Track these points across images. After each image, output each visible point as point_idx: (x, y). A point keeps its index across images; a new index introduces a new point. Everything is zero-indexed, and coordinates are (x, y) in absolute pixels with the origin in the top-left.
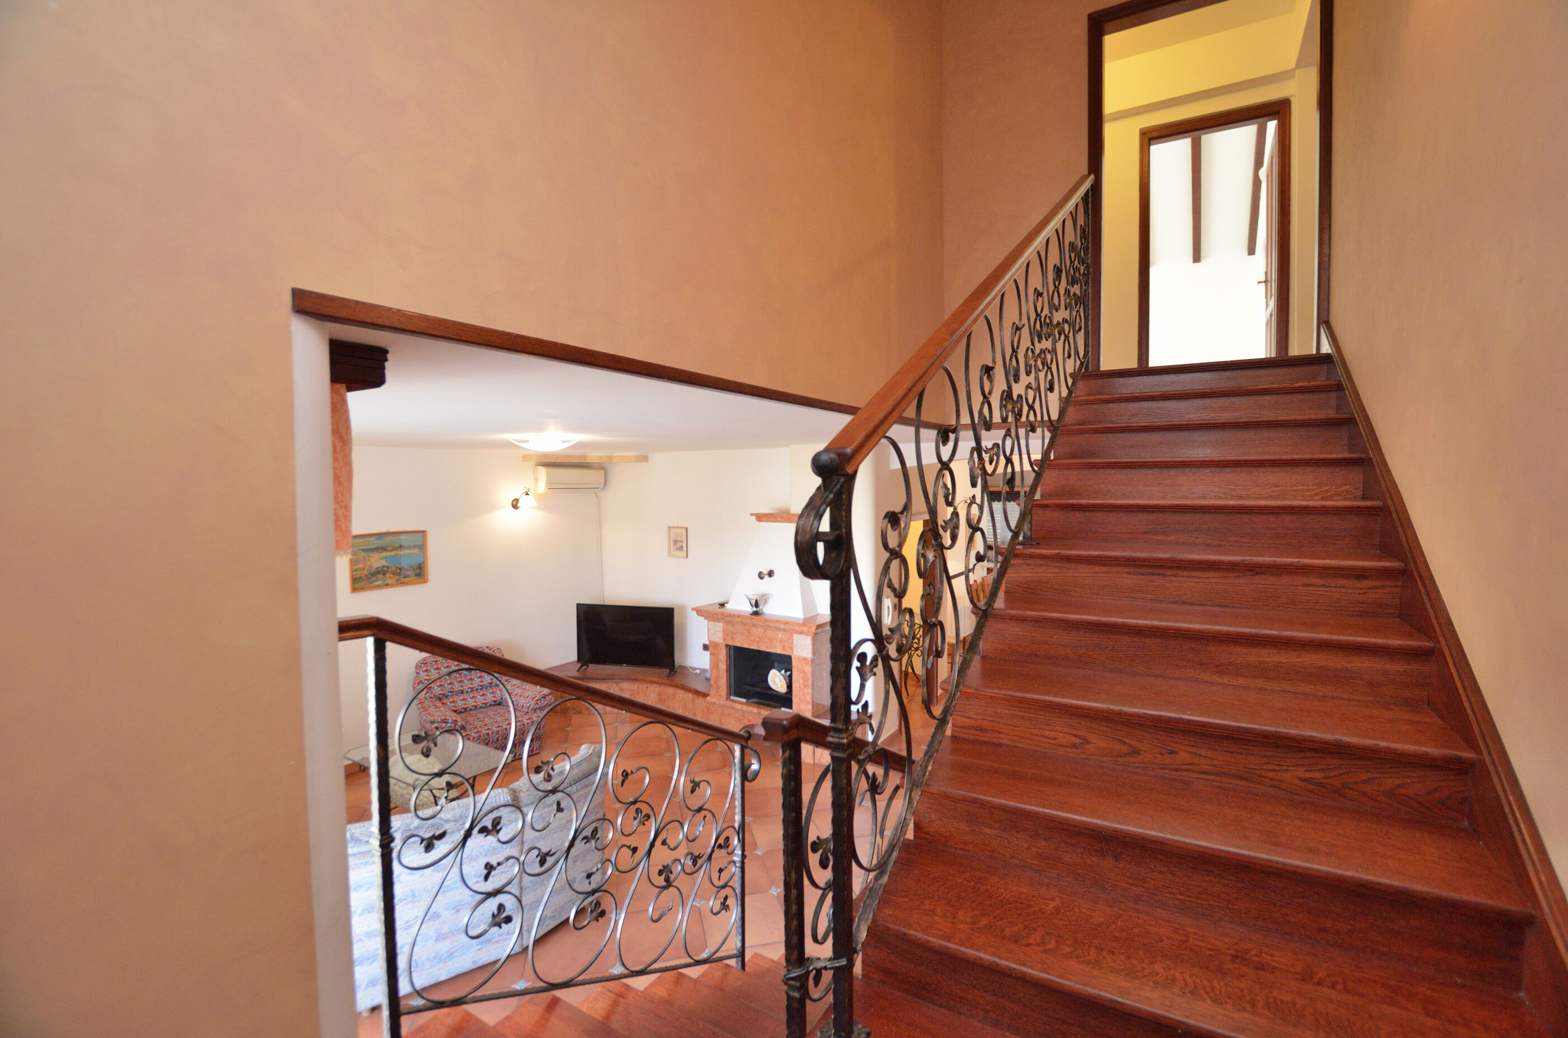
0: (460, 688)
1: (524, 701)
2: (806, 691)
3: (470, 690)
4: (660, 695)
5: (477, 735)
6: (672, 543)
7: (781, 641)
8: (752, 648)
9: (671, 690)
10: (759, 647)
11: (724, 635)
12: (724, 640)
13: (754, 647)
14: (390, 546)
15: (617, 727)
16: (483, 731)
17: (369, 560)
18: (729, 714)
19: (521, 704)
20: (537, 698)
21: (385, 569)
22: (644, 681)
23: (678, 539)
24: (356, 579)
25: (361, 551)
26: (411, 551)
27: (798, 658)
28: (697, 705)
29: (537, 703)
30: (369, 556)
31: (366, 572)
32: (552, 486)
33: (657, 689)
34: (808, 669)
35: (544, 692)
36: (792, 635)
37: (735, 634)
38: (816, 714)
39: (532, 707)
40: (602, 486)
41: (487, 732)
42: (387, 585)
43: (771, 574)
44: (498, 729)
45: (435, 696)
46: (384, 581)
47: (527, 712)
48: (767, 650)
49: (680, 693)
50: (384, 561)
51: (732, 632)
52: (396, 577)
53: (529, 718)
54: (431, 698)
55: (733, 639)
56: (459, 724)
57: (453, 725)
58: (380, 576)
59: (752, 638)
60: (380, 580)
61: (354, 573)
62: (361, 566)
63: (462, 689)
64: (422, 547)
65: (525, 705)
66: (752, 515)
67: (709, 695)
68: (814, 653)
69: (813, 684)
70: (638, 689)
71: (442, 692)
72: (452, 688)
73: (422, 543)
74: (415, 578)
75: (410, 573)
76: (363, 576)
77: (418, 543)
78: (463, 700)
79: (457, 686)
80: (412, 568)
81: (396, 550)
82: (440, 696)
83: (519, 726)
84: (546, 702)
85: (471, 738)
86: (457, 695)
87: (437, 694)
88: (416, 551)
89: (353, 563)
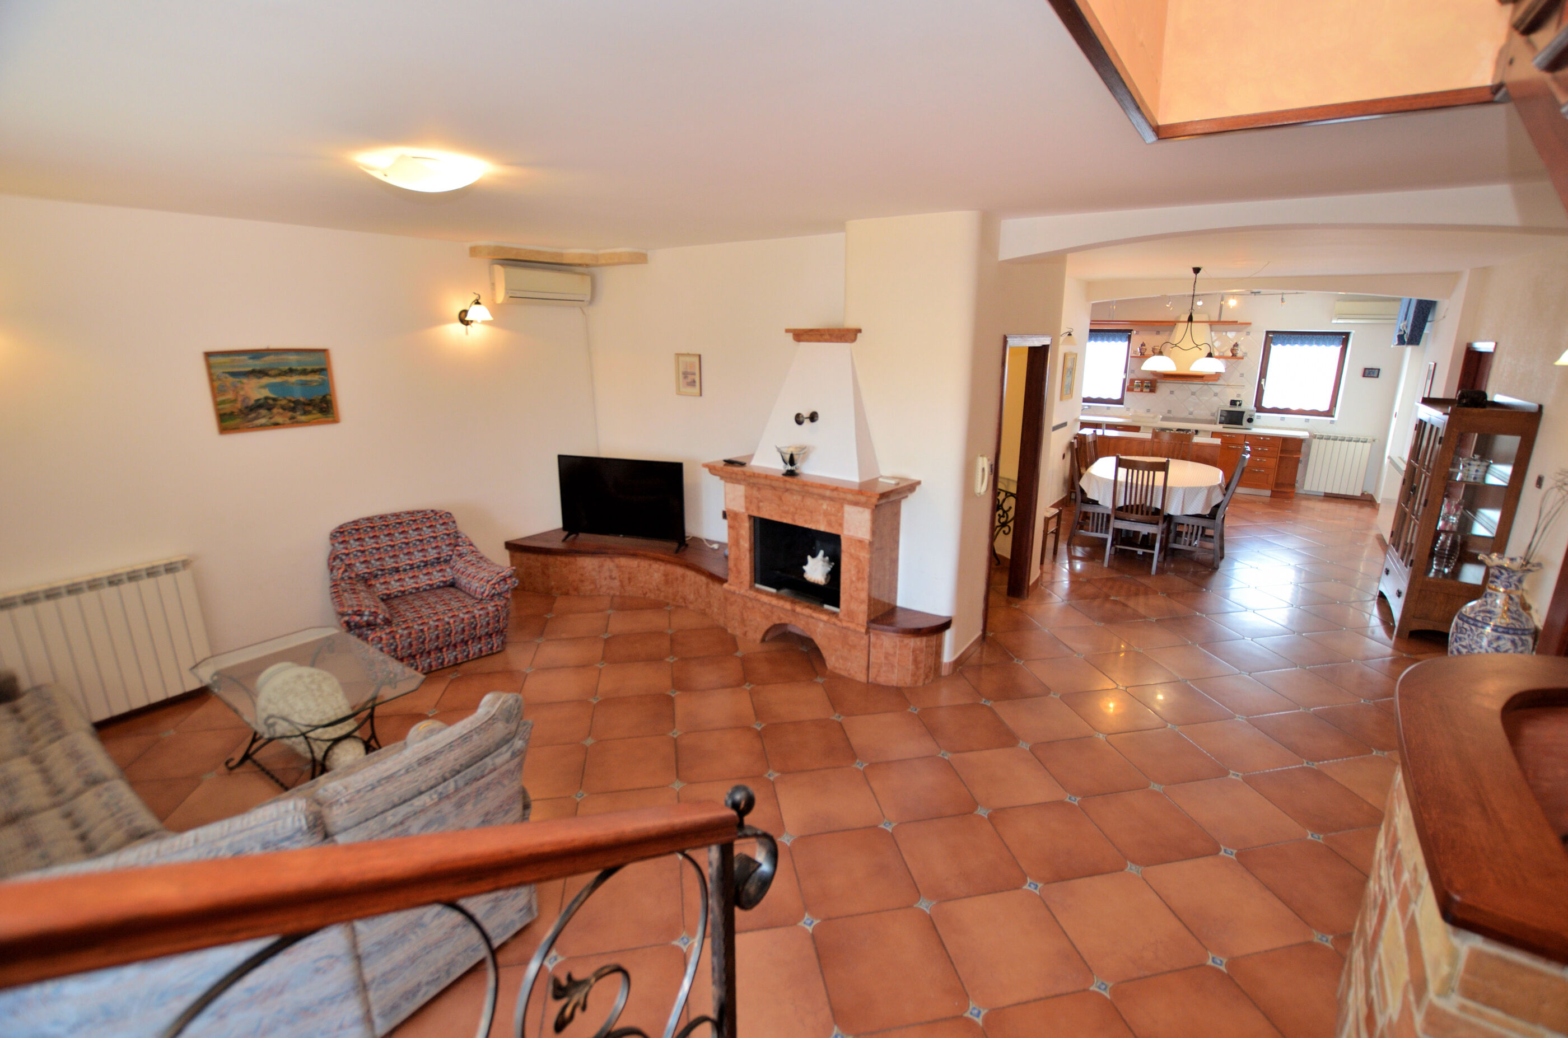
0: (394, 565)
1: (477, 585)
2: (860, 585)
3: (408, 567)
4: (666, 575)
5: (406, 632)
6: (681, 376)
7: (826, 514)
8: (785, 521)
9: (679, 571)
10: (794, 520)
11: (746, 502)
12: (747, 509)
13: (787, 520)
14: (273, 369)
15: (610, 615)
16: (416, 627)
17: (242, 389)
18: (753, 607)
19: (473, 588)
20: (493, 582)
21: (271, 402)
22: (645, 557)
23: (689, 370)
24: (225, 414)
25: (227, 375)
26: (309, 378)
27: (850, 539)
28: (712, 592)
29: (494, 588)
30: (241, 382)
31: (239, 405)
32: (515, 297)
34: (864, 555)
35: (503, 574)
36: (842, 507)
37: (761, 501)
38: (872, 617)
39: (487, 593)
40: (588, 298)
41: (421, 627)
42: (277, 425)
43: (813, 417)
44: (437, 623)
45: (357, 575)
46: (270, 418)
47: (482, 600)
48: (806, 526)
49: (691, 574)
51: (757, 498)
52: (290, 414)
53: (482, 609)
54: (350, 578)
55: (759, 508)
56: (381, 616)
57: (372, 618)
58: (263, 412)
59: (786, 508)
60: (264, 417)
61: (220, 407)
62: (230, 396)
63: (397, 565)
64: (323, 370)
65: (478, 590)
66: (787, 331)
67: (726, 581)
68: (873, 533)
69: (870, 576)
70: (639, 566)
71: (368, 571)
72: (382, 565)
73: (323, 367)
74: (319, 415)
75: (310, 408)
76: (236, 410)
77: (317, 367)
78: (400, 580)
79: (389, 563)
80: (311, 400)
81: (284, 375)
82: (366, 575)
83: (468, 619)
84: (507, 587)
85: (398, 636)
86: (391, 574)
87: (360, 573)
88: (316, 377)
89: (216, 391)
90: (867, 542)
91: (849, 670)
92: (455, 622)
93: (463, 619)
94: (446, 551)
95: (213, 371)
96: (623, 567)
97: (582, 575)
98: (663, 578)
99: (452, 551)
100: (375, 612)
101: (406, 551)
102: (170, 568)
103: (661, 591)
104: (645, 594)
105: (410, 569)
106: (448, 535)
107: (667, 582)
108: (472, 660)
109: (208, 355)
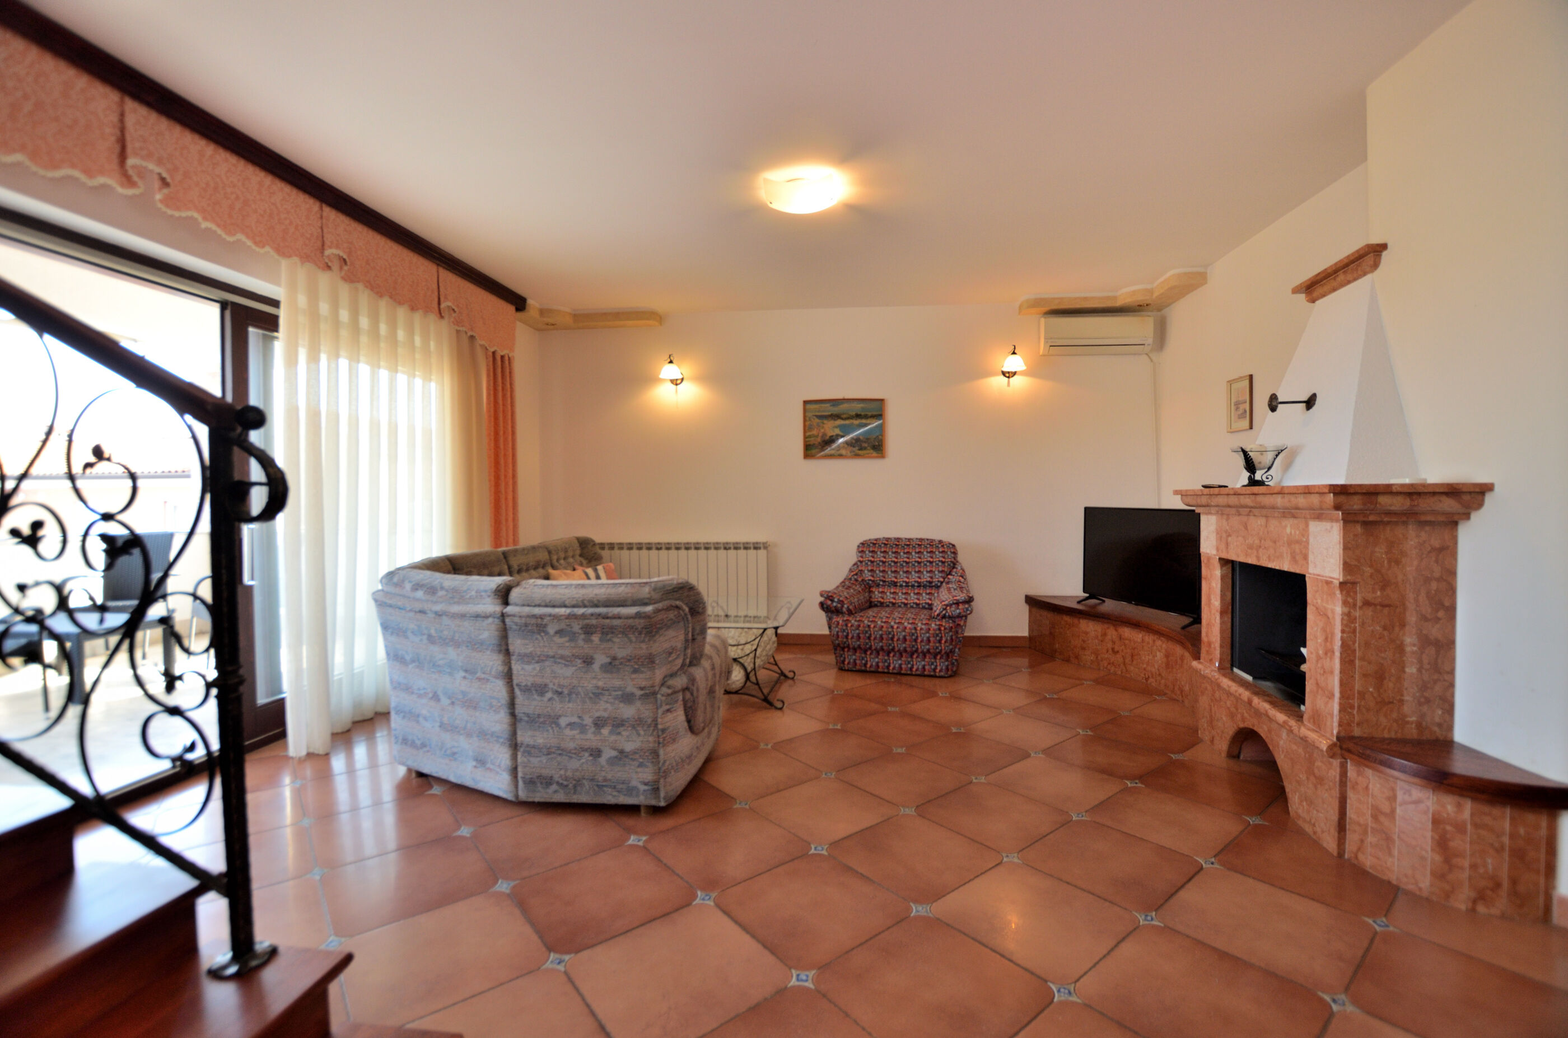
0: (894, 579)
2: (1328, 664)
3: (904, 584)
5: (856, 623)
6: (1233, 409)
7: (1290, 541)
9: (1178, 651)
10: (1258, 557)
11: (1218, 540)
12: (1218, 549)
13: (1252, 559)
14: (844, 414)
16: (866, 622)
17: (823, 427)
18: (1220, 699)
20: (946, 602)
23: (1243, 401)
24: (809, 445)
25: (815, 417)
26: (868, 421)
27: (1317, 581)
29: (945, 610)
30: (823, 423)
31: (818, 439)
33: (1164, 646)
34: (1334, 607)
35: (958, 598)
36: (1307, 526)
37: (1229, 534)
39: (938, 612)
41: (869, 624)
42: (841, 456)
43: (1311, 401)
44: (883, 624)
46: (837, 451)
47: (933, 618)
48: (1271, 565)
50: (838, 429)
51: (1226, 531)
52: (851, 448)
53: (926, 624)
54: (856, 580)
55: (1228, 545)
56: (846, 606)
57: (839, 605)
60: (833, 449)
61: (807, 440)
62: (814, 432)
63: (896, 580)
64: (880, 415)
67: (1199, 658)
68: (1345, 566)
70: (1143, 642)
71: (872, 579)
73: (880, 413)
74: (873, 452)
75: (868, 446)
76: (816, 443)
77: (875, 413)
78: (894, 593)
79: (890, 577)
80: (870, 440)
81: (852, 419)
82: (870, 582)
83: (910, 628)
84: (958, 611)
85: (849, 625)
86: (889, 586)
87: (867, 579)
88: (875, 421)
89: (807, 428)
90: (1336, 583)
91: (1314, 825)
92: (898, 628)
93: (906, 628)
94: (938, 577)
95: (807, 414)
96: (1126, 639)
97: (1084, 641)
98: (1165, 660)
99: (944, 579)
100: (842, 601)
101: (905, 569)
102: (756, 547)
103: (1162, 677)
104: (1147, 679)
105: (906, 586)
106: (943, 562)
107: (1168, 665)
108: (916, 675)
109: (805, 402)
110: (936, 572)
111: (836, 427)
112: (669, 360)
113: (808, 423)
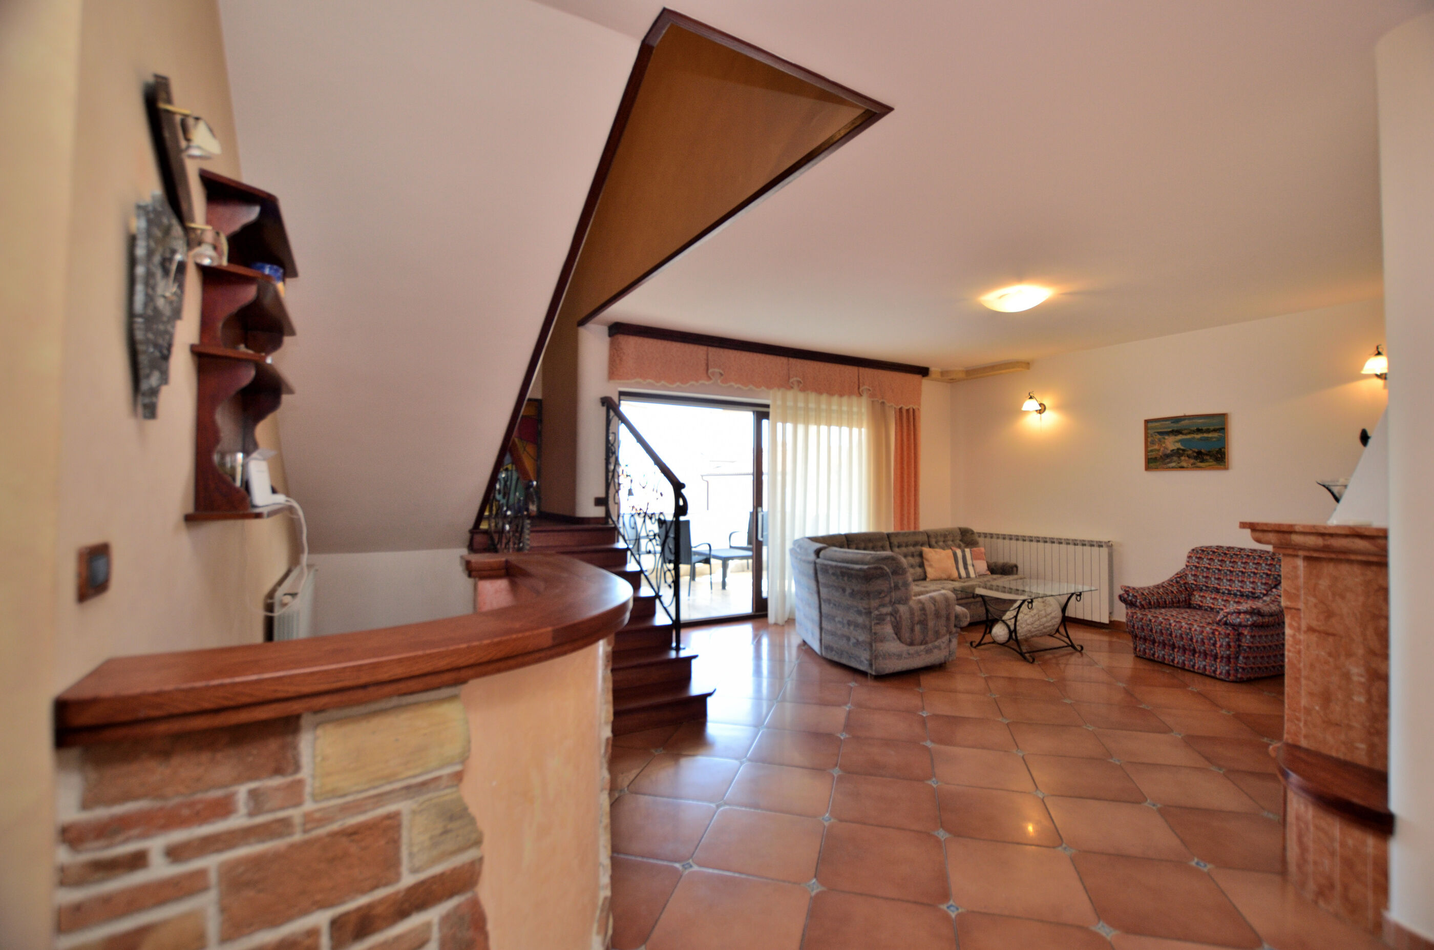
0: (1216, 586)
3: (1227, 592)
14: (1185, 429)
17: (1164, 443)
21: (1181, 452)
24: (1151, 459)
25: (1156, 434)
26: (1210, 435)
30: (1164, 438)
31: (1160, 453)
42: (1182, 468)
46: (1179, 463)
50: (1179, 444)
52: (1192, 461)
53: (1202, 627)
58: (1175, 458)
60: (1174, 462)
61: (1149, 453)
62: (1156, 447)
63: (1218, 587)
64: (1222, 429)
71: (1195, 583)
73: (1223, 427)
74: (1214, 463)
75: (1208, 458)
76: (1158, 457)
77: (1217, 427)
78: (1214, 599)
79: (1213, 583)
80: (1209, 452)
81: (1193, 433)
84: (1239, 620)
86: (1212, 592)
87: (1189, 582)
88: (1216, 435)
89: (1148, 444)
94: (1261, 589)
95: (1149, 431)
101: (1229, 578)
105: (1228, 594)
108: (1199, 674)
109: (1147, 422)
110: (1259, 584)
111: (1177, 442)
112: (1030, 397)
113: (1149, 439)
